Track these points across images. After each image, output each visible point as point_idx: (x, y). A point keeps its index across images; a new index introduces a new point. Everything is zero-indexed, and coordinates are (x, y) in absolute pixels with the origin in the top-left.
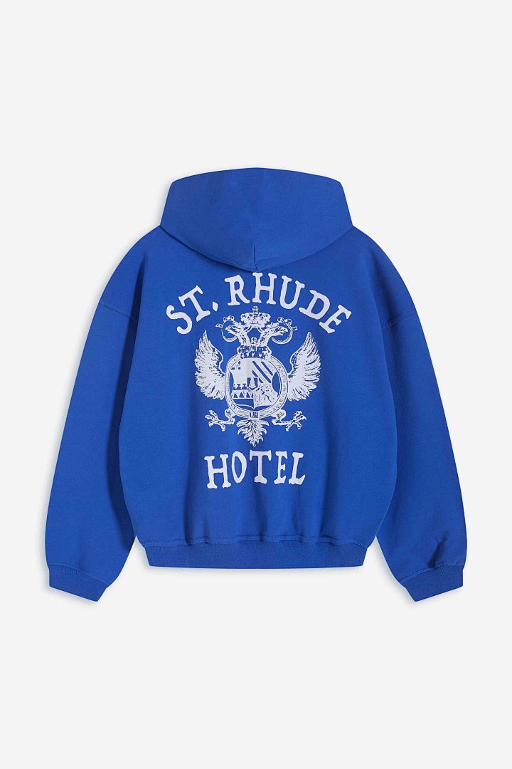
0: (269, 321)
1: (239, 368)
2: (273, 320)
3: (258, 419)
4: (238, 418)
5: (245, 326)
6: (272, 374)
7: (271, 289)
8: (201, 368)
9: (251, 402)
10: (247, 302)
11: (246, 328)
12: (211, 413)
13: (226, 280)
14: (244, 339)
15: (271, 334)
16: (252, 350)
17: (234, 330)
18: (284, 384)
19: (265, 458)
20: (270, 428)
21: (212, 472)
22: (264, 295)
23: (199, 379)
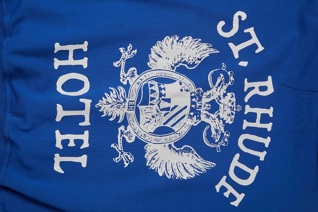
0: (226, 122)
1: (182, 90)
2: (227, 127)
3: (126, 110)
4: (127, 87)
5: (222, 97)
6: (172, 126)
7: (257, 124)
8: (181, 43)
9: (145, 102)
10: (246, 100)
11: (220, 98)
12: (133, 51)
13: (270, 78)
14: (210, 96)
15: (213, 125)
16: (198, 105)
17: (219, 85)
18: (163, 139)
19: (82, 118)
20: (116, 124)
21: (71, 48)
22: (252, 117)
23: (171, 40)
